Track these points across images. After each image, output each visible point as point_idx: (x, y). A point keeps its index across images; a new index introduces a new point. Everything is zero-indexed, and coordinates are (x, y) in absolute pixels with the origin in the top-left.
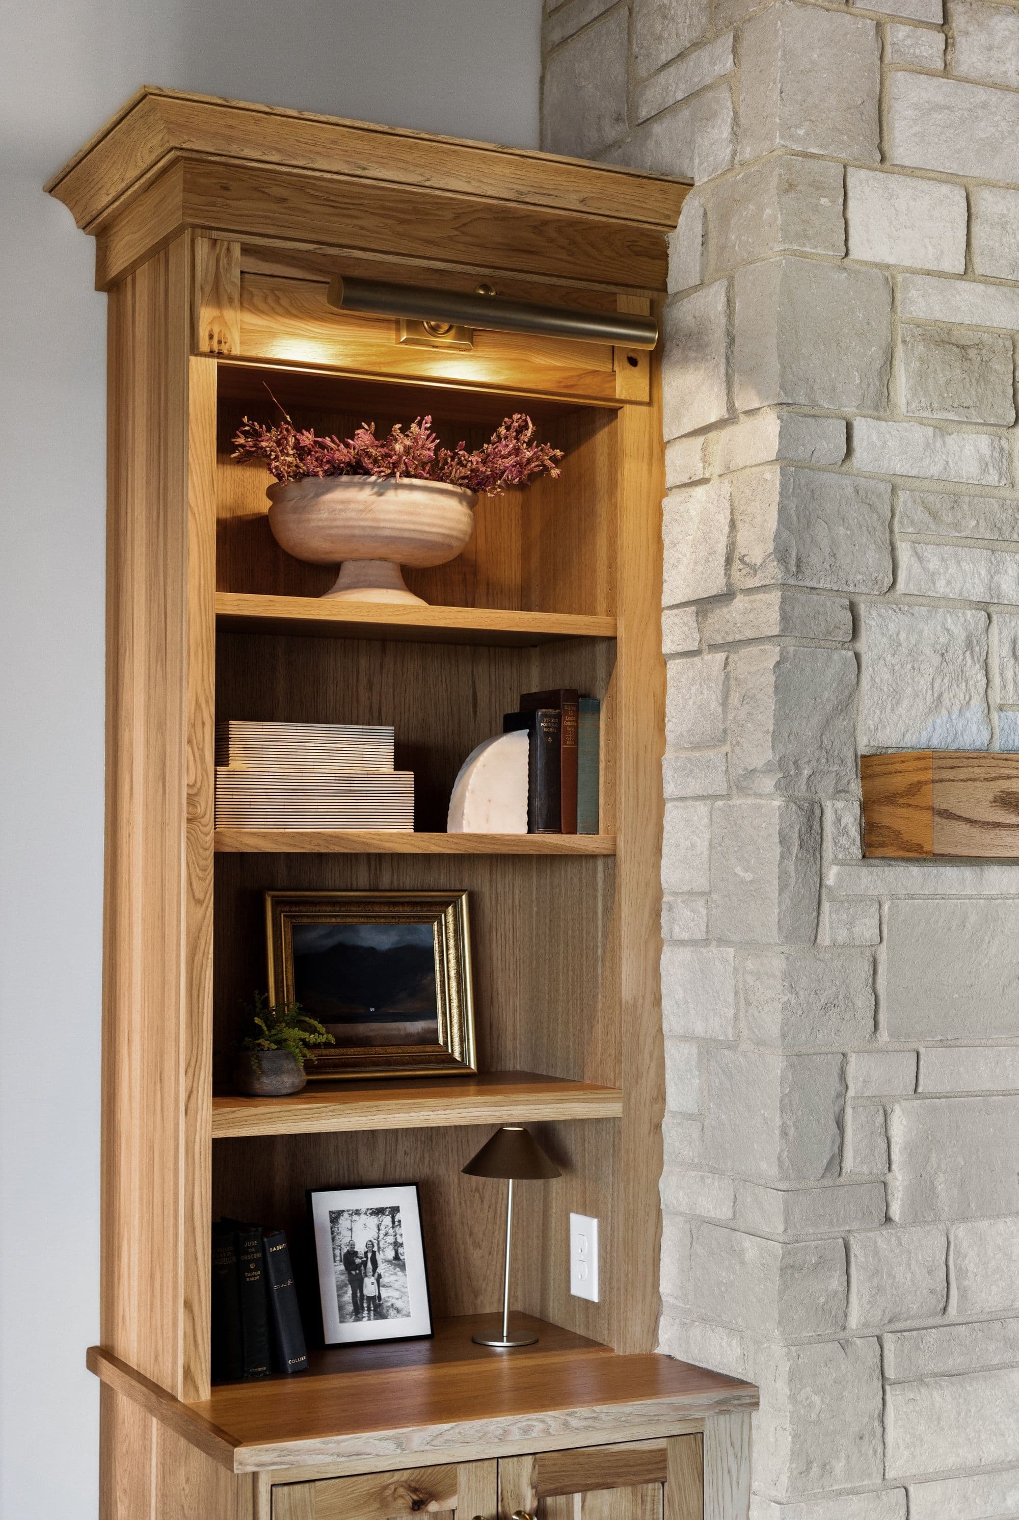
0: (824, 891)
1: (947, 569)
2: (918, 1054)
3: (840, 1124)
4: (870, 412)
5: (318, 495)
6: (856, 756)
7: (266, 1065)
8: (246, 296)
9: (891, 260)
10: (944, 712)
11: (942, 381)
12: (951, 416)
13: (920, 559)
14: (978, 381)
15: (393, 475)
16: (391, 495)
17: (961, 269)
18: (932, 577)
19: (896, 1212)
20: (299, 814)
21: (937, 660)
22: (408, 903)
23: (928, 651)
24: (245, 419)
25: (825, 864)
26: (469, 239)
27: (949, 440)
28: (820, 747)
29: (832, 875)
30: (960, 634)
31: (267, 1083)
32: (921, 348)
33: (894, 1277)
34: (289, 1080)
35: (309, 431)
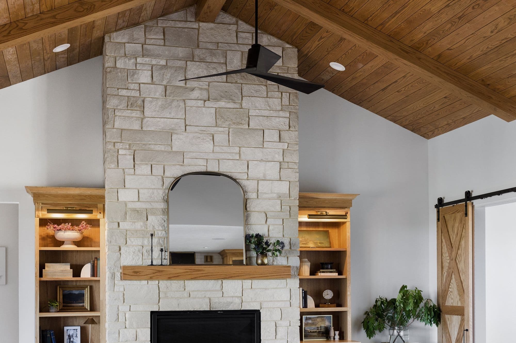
0: (115, 284)
1: (135, 241)
2: (130, 306)
3: (118, 315)
4: (123, 221)
5: (57, 233)
6: (120, 267)
7: (51, 308)
8: (42, 209)
9: (126, 200)
10: (135, 260)
11: (134, 216)
12: (135, 220)
13: (130, 240)
14: (140, 215)
15: (65, 230)
16: (66, 233)
17: (137, 200)
18: (132, 242)
19: (127, 327)
20: (55, 275)
21: (133, 253)
22: (80, 287)
23: (132, 252)
24: (49, 223)
25: (115, 281)
26: (75, 199)
27: (136, 223)
28: (114, 265)
29: (116, 282)
30: (137, 249)
31: (51, 311)
32: (130, 212)
33: (127, 335)
34: (54, 310)
35: (56, 225)
